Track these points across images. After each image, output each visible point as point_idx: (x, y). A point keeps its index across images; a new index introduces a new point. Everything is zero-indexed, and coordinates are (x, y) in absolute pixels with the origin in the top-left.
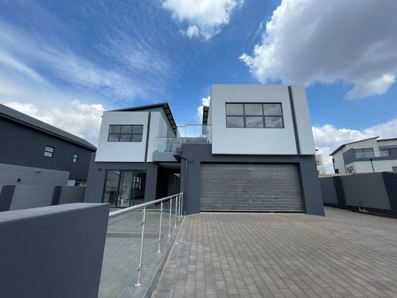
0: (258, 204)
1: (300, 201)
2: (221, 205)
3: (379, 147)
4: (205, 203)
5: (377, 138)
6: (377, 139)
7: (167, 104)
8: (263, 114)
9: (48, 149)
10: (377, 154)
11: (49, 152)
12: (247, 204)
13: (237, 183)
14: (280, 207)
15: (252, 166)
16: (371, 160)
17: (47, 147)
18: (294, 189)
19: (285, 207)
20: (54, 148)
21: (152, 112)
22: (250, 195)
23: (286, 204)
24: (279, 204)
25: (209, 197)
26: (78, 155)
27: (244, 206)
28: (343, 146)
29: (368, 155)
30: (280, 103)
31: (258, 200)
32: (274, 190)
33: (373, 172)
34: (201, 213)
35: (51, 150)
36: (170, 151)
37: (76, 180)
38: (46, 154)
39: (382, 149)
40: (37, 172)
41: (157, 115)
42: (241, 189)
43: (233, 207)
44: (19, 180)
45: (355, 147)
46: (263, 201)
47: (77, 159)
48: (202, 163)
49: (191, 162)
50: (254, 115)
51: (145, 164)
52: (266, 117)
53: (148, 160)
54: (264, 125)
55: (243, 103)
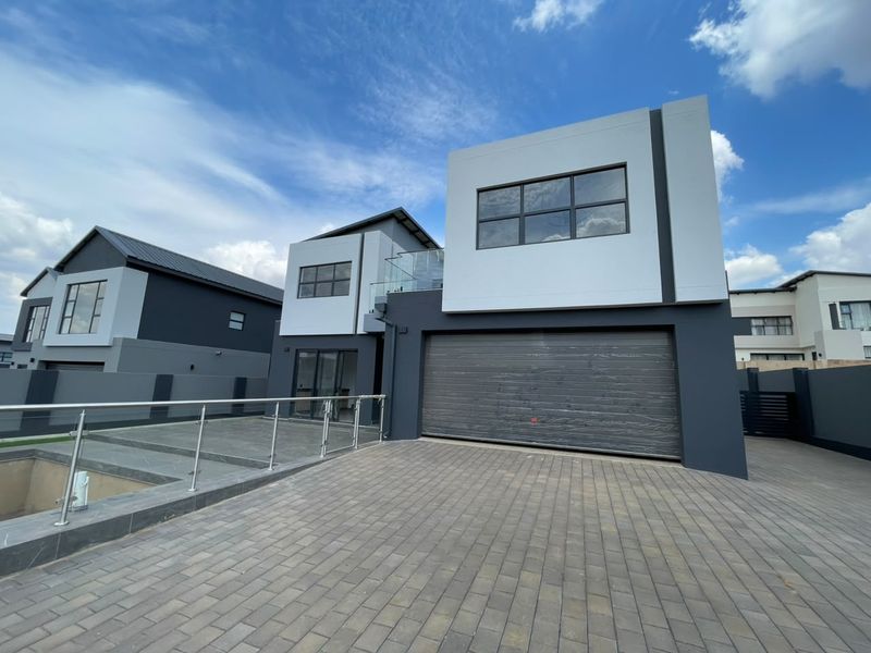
0: (551, 430)
1: (672, 431)
2: (465, 426)
4: (433, 420)
9: (234, 316)
11: (236, 321)
12: (523, 427)
13: (504, 379)
14: (611, 442)
17: (232, 314)
18: (657, 397)
19: (627, 443)
20: (245, 314)
21: (367, 234)
22: (533, 408)
23: (631, 435)
24: (610, 433)
25: (440, 405)
27: (517, 433)
31: (554, 420)
32: (598, 399)
34: (421, 439)
35: (240, 318)
38: (233, 325)
40: (217, 354)
42: (511, 392)
43: (492, 433)
44: (192, 367)
46: (566, 423)
48: (428, 333)
49: (403, 333)
50: (546, 209)
51: (355, 338)
52: (578, 211)
53: (359, 331)
54: (571, 232)
55: (521, 184)
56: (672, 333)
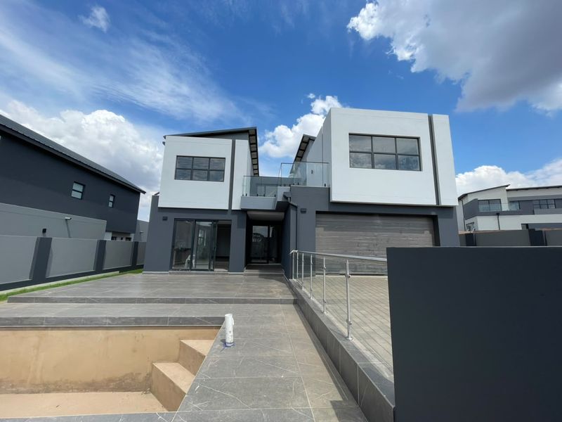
3: (508, 198)
5: (507, 186)
6: (507, 188)
7: (256, 130)
8: (396, 151)
9: (76, 187)
10: (505, 207)
11: (77, 192)
15: (378, 218)
16: (498, 214)
17: (74, 184)
20: (84, 186)
21: (237, 140)
26: (114, 196)
28: (465, 195)
29: (494, 208)
30: (418, 139)
33: (497, 229)
34: (317, 276)
35: (80, 188)
36: (264, 196)
37: (113, 233)
38: (74, 194)
39: (511, 202)
40: (66, 220)
41: (243, 145)
44: (45, 231)
45: (480, 197)
47: (113, 202)
48: (318, 213)
49: (304, 211)
50: (384, 152)
51: (229, 213)
52: (399, 156)
53: (234, 208)
54: (397, 166)
55: (372, 136)
56: (434, 219)
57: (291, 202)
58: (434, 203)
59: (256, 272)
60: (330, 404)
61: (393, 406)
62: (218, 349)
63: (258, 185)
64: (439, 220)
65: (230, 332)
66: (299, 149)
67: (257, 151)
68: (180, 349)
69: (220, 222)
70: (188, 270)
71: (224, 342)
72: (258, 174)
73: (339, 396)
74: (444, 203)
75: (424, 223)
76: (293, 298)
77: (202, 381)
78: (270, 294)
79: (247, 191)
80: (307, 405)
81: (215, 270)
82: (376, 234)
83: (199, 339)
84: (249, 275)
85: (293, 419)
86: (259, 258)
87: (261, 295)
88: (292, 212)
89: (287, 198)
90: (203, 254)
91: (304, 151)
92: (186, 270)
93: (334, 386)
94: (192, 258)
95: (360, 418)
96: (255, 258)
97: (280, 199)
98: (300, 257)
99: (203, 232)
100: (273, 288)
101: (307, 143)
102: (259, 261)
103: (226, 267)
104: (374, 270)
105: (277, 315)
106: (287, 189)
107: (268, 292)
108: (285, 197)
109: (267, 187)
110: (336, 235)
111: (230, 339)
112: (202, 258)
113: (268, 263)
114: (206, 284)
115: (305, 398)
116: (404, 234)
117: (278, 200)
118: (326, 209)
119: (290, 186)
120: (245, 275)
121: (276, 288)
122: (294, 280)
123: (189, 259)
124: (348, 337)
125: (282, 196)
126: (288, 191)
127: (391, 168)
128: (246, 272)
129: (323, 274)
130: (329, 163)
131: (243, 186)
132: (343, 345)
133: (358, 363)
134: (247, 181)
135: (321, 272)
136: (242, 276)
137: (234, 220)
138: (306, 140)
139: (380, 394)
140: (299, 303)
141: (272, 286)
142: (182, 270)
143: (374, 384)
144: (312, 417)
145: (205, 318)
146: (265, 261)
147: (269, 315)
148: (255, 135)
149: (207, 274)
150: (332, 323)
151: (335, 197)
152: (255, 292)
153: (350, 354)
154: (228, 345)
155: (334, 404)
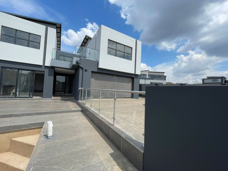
6: (148, 71)
8: (124, 51)
10: (147, 77)
12: (112, 94)
13: (108, 85)
15: (116, 76)
16: (145, 79)
21: (48, 27)
24: (124, 94)
27: (110, 96)
29: (145, 77)
30: (132, 48)
32: (123, 89)
34: (90, 99)
36: (65, 61)
39: (149, 75)
41: (52, 31)
43: (106, 96)
46: (118, 93)
48: (92, 72)
49: (86, 71)
50: (120, 50)
51: (43, 67)
52: (125, 53)
53: (46, 65)
54: (124, 57)
55: (117, 43)
56: (133, 78)
57: (80, 66)
58: (134, 73)
59: (59, 98)
60: (109, 155)
61: (143, 152)
62: (43, 141)
63: (60, 55)
64: (135, 79)
65: (51, 131)
66: (83, 42)
67: (60, 37)
68: (11, 144)
69: (36, 72)
70: (14, 98)
71: (46, 136)
72: (60, 50)
73: (112, 150)
74: (137, 73)
75: (130, 79)
76: (81, 109)
77: (34, 164)
78: (69, 108)
79: (54, 57)
80: (100, 159)
81: (33, 97)
82: (114, 83)
83: (26, 136)
84: (55, 99)
85: (95, 169)
86: (59, 92)
87: (64, 109)
88: (81, 71)
89: (78, 63)
90: (24, 89)
91: (86, 43)
92: (12, 98)
93: (109, 146)
94: (16, 91)
95: (123, 158)
96: (57, 91)
97: (74, 63)
98: (85, 91)
99: (24, 76)
100: (69, 105)
101: (87, 40)
102: (59, 93)
103: (41, 96)
104: (112, 96)
105: (74, 118)
106: (78, 59)
107: (68, 107)
108: (77, 62)
109: (65, 57)
110: (99, 82)
111: (50, 134)
112: (25, 91)
113: (65, 94)
114: (28, 105)
115: (98, 156)
116: (123, 83)
117: (73, 64)
118: (96, 71)
119: (80, 58)
120: (53, 99)
121: (71, 105)
122: (80, 101)
123: (14, 91)
124: (114, 124)
125: (75, 62)
126: (79, 60)
127: (122, 58)
128: (53, 98)
129: (99, 98)
130: (99, 51)
131: (52, 54)
132: (113, 128)
133: (122, 136)
134: (54, 52)
135: (99, 97)
136: (51, 100)
137: (47, 72)
138: (87, 38)
139: (136, 148)
140: (85, 111)
141: (69, 104)
142: (9, 98)
143: (131, 143)
144: (104, 164)
145: (30, 124)
146: (64, 93)
147: (70, 118)
148: (60, 28)
149: (28, 99)
150: (104, 119)
151: (100, 66)
152: (60, 108)
153: (117, 132)
154: (49, 137)
155: (111, 154)
